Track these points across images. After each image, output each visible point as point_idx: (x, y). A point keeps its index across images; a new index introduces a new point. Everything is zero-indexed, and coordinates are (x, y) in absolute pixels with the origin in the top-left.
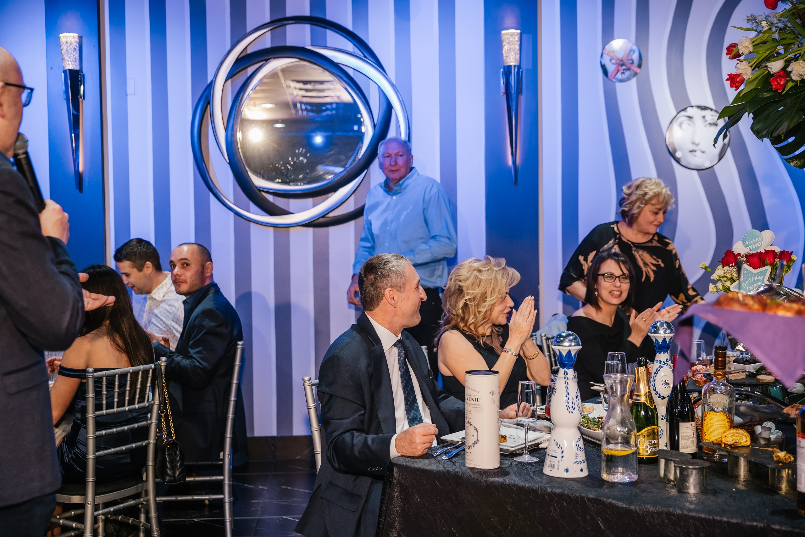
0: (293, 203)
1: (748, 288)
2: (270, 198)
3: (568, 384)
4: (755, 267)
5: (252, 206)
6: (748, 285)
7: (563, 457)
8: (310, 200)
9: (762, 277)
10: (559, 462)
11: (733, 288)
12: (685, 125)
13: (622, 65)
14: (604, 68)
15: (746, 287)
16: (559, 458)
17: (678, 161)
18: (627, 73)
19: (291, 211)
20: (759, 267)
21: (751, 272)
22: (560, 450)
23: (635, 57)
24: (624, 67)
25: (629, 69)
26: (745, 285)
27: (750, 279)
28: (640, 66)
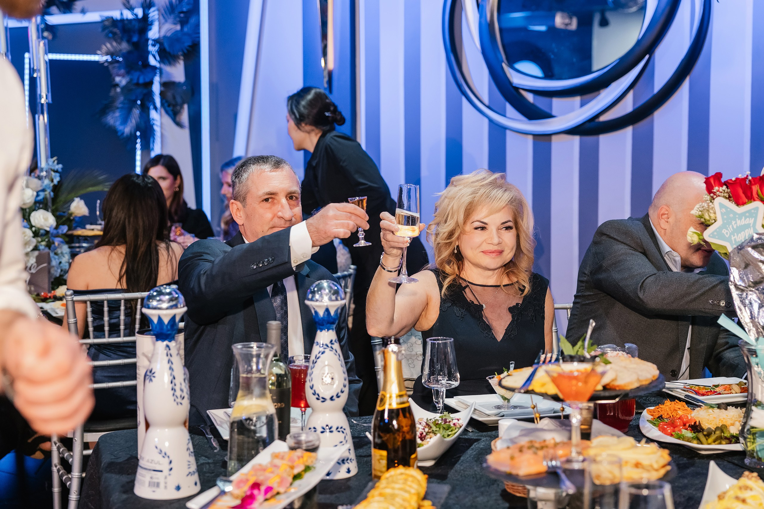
0: (557, 102)
1: (733, 238)
2: (530, 97)
3: (172, 363)
4: (738, 203)
5: (509, 108)
6: (732, 233)
7: (171, 469)
8: (577, 99)
9: (752, 221)
10: (166, 478)
11: (709, 236)
15: (730, 236)
16: (166, 472)
19: (554, 113)
20: (744, 204)
21: (732, 211)
22: (167, 460)
26: (727, 233)
27: (733, 222)
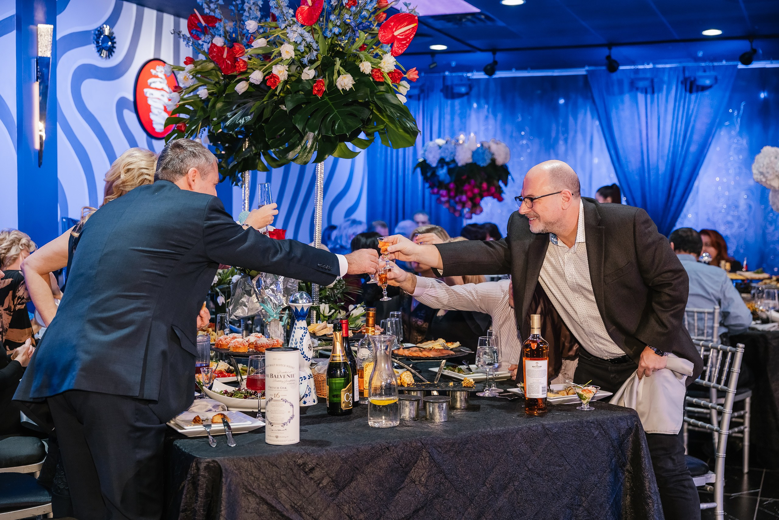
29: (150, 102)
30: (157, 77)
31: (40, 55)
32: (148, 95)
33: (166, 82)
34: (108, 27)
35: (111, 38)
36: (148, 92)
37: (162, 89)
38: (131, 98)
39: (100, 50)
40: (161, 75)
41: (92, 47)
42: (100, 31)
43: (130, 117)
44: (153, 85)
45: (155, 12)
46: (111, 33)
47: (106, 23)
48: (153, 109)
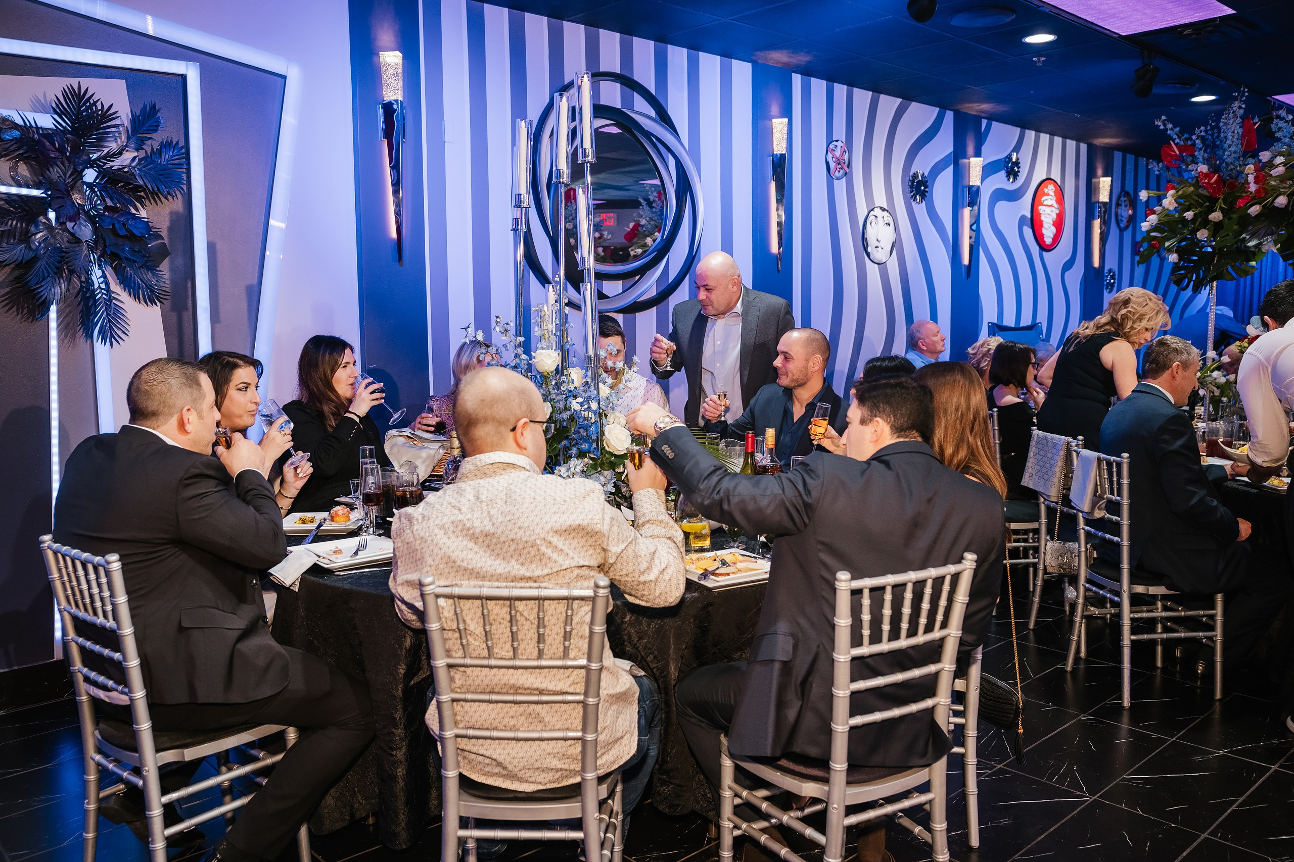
12: (873, 223)
13: (839, 164)
14: (827, 163)
17: (868, 255)
18: (842, 172)
23: (846, 157)
24: (840, 166)
25: (842, 168)
28: (848, 167)
29: (1043, 218)
30: (1048, 195)
31: (971, 184)
32: (1041, 212)
33: (1055, 198)
34: (1015, 154)
35: (1017, 163)
36: (1041, 209)
37: (1051, 206)
38: (1029, 216)
39: (1008, 176)
40: (1052, 193)
41: (1003, 173)
42: (1009, 157)
43: (1028, 232)
44: (1045, 203)
45: (1048, 136)
46: (1018, 159)
47: (1013, 151)
48: (1045, 225)
